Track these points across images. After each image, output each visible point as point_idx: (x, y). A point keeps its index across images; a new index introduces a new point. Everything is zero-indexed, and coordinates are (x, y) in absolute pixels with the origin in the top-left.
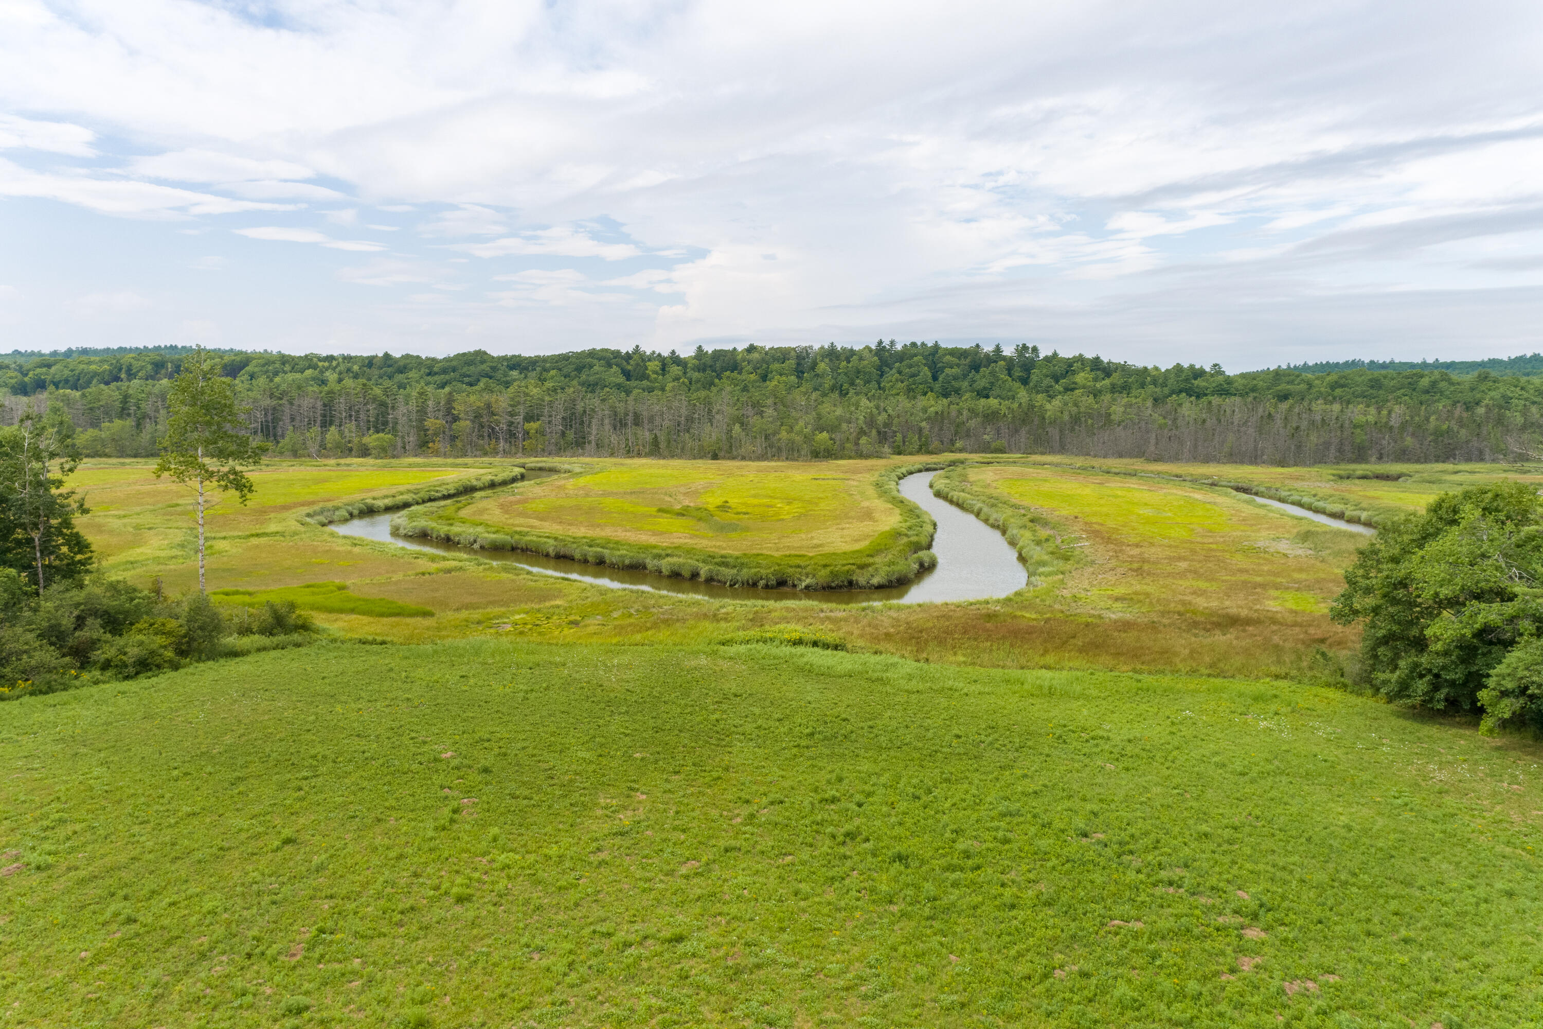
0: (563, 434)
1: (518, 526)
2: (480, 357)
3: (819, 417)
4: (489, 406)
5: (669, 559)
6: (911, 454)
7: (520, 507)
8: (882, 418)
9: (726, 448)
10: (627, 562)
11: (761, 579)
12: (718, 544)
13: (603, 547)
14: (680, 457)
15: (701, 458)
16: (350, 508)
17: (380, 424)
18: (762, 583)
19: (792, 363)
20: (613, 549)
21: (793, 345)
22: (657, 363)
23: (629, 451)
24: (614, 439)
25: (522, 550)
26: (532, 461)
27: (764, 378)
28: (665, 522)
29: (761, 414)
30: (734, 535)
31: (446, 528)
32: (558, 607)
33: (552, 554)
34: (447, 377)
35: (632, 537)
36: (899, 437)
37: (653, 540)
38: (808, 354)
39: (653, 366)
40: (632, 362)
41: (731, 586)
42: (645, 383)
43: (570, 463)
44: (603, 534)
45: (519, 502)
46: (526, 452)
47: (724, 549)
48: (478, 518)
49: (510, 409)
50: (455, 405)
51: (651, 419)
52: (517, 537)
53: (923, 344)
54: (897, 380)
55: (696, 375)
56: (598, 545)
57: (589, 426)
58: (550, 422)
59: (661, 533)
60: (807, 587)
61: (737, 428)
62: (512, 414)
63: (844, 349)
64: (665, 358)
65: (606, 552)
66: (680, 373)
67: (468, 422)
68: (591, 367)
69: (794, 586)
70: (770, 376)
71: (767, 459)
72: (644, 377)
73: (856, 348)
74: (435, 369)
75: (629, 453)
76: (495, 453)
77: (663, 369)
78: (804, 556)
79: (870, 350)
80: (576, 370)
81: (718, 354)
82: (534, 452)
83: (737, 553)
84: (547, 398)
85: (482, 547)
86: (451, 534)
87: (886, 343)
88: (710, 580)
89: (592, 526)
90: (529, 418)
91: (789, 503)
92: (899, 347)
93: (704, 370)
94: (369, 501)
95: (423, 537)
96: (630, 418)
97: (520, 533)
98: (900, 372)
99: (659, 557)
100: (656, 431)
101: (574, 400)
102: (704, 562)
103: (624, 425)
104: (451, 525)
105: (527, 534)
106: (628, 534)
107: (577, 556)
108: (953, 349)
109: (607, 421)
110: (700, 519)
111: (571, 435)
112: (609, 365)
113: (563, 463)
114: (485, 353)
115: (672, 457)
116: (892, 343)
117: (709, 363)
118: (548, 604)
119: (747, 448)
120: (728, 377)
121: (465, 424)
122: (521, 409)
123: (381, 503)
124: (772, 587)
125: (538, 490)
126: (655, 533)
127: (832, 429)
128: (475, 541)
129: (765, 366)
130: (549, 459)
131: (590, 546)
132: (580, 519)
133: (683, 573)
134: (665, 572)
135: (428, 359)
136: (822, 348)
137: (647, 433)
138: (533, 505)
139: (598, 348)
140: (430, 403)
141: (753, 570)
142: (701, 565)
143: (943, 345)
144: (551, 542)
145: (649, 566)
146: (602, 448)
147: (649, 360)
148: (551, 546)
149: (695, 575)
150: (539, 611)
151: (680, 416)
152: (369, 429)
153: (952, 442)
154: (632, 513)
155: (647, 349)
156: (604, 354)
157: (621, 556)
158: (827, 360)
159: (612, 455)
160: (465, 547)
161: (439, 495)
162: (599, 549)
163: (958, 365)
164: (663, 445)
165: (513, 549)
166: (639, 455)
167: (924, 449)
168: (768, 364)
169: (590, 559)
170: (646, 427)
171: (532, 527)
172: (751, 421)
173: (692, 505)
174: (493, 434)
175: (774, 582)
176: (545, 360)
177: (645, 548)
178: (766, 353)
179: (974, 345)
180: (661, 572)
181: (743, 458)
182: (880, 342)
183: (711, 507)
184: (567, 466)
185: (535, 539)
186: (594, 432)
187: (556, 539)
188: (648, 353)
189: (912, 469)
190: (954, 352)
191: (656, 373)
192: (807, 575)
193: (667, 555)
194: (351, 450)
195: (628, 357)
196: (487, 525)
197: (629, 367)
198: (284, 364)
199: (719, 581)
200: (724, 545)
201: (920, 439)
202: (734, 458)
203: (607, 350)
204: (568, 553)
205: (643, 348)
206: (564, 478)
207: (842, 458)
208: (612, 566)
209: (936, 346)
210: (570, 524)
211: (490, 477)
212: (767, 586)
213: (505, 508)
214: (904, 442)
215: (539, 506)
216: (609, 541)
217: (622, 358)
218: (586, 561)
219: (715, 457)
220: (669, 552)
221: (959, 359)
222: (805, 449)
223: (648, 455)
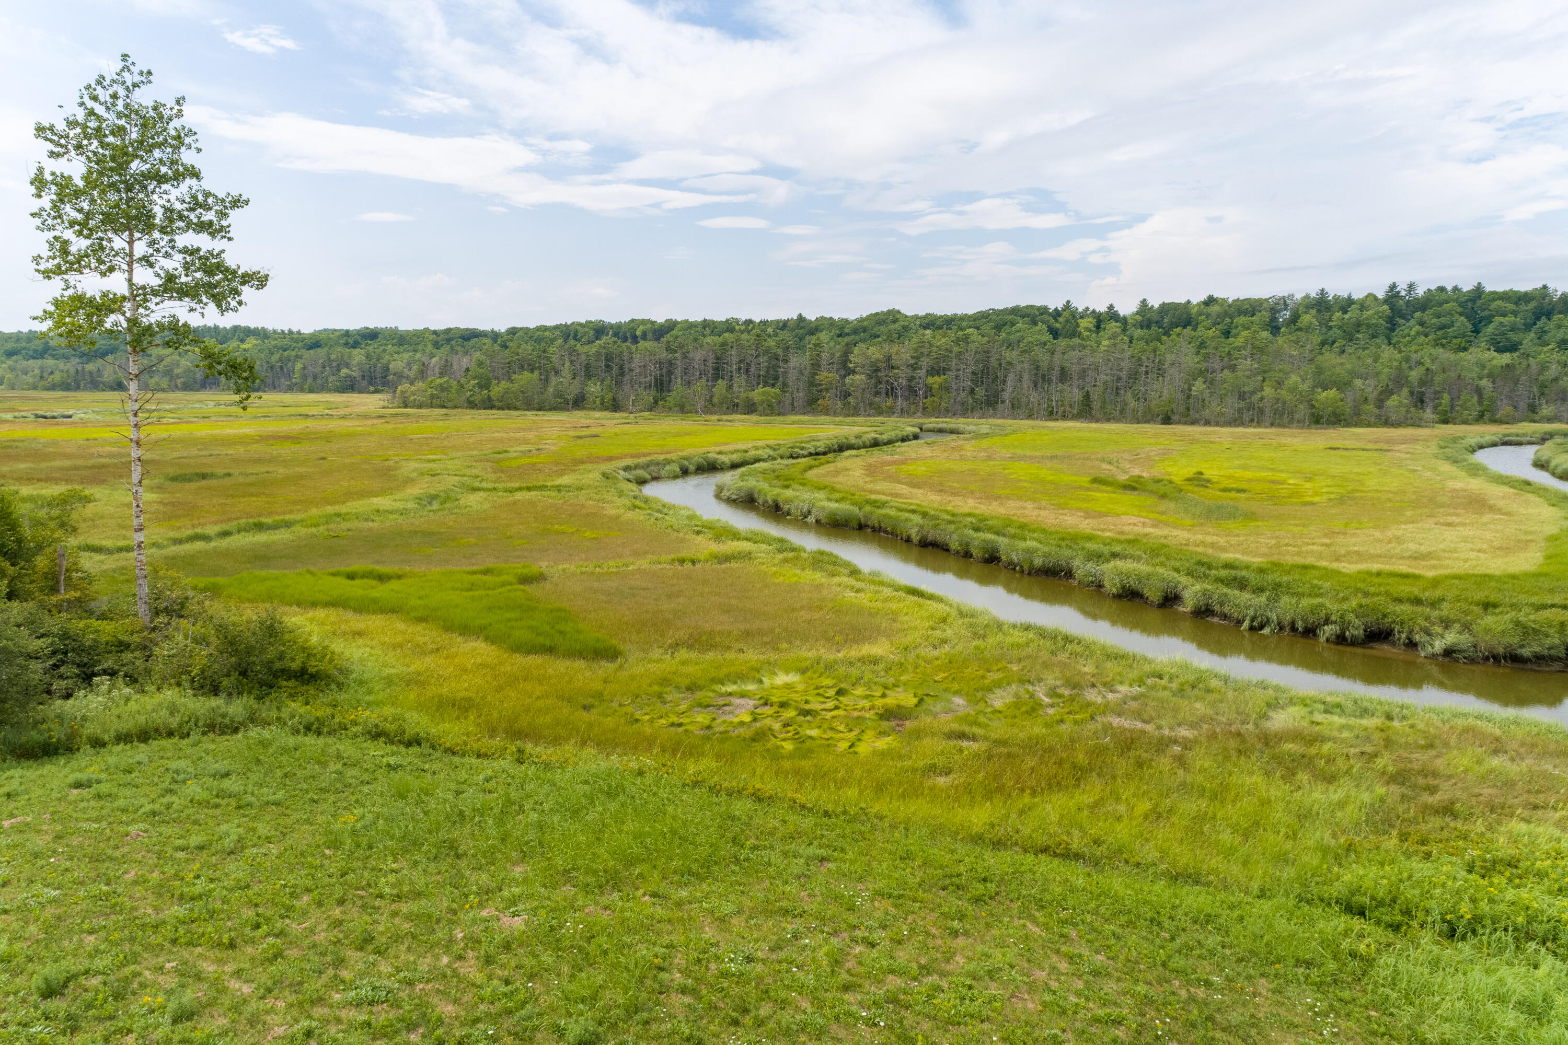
0: (972, 391)
1: (879, 493)
2: (893, 316)
3: (1319, 371)
4: (889, 358)
5: (1118, 563)
6: (1465, 422)
7: (893, 469)
8: (1415, 375)
9: (1182, 409)
10: (1038, 562)
11: (1327, 621)
12: (1209, 539)
13: (997, 533)
14: (1118, 420)
15: (1146, 422)
16: (686, 463)
17: (771, 378)
18: (1329, 630)
19: (1266, 315)
20: (1013, 537)
21: (1265, 296)
22: (1090, 319)
23: (1051, 413)
24: (1034, 397)
25: (874, 529)
26: (931, 422)
27: (1227, 334)
28: (1103, 497)
29: (1233, 368)
30: (1231, 525)
31: (777, 491)
32: (875, 661)
33: (915, 538)
34: (857, 338)
35: (1049, 518)
36: (1446, 398)
37: (1086, 526)
38: (1286, 305)
39: (1086, 323)
40: (1061, 319)
41: (1252, 628)
42: (1076, 341)
43: (976, 425)
44: (1002, 511)
45: (894, 463)
46: (926, 412)
47: (1223, 549)
48: (827, 481)
49: (912, 362)
50: (851, 357)
51: (1083, 374)
52: (868, 508)
53: (1456, 289)
54: (1418, 333)
55: (1138, 333)
56: (990, 529)
57: (1004, 382)
58: (957, 377)
59: (1101, 515)
60: (1448, 653)
61: (1199, 386)
62: (914, 367)
63: (1336, 298)
64: (1100, 314)
65: (1002, 541)
66: (1118, 330)
67: (863, 377)
68: (1013, 324)
69: (1412, 645)
70: (1234, 331)
71: (1242, 424)
72: (1074, 334)
73: (1355, 297)
74: (846, 330)
75: (1051, 414)
76: (890, 412)
77: (1098, 327)
78: (1416, 577)
79: (1376, 298)
80: (995, 327)
81: (1165, 308)
82: (937, 412)
83: (1257, 560)
84: (956, 349)
85: (818, 522)
86: (780, 500)
87: (1402, 288)
88: (1203, 612)
89: (987, 498)
90: (933, 372)
91: (1308, 480)
92: (1420, 292)
93: (1149, 327)
94: (712, 456)
95: (748, 502)
96: (1056, 373)
97: (874, 503)
98: (1422, 324)
99: (1098, 557)
100: (1089, 388)
101: (988, 352)
102: (1189, 573)
103: (1046, 379)
104: (787, 487)
105: (883, 505)
106: (1044, 513)
107: (954, 545)
108: (1505, 293)
109: (1026, 377)
110: (1163, 497)
111: (981, 392)
112: (1035, 323)
113: (968, 424)
114: (899, 312)
115: (1108, 420)
116: (1411, 287)
117: (1155, 318)
118: (854, 652)
119: (1214, 407)
120: (1179, 335)
121: (858, 379)
122: (925, 362)
123: (725, 459)
124: (1354, 643)
125: (927, 452)
126: (1088, 515)
127: (1342, 385)
128: (809, 512)
129: (1228, 320)
130: (953, 420)
131: (977, 530)
132: (972, 487)
133: (1147, 592)
134: (1111, 587)
135: (841, 320)
136: (1307, 296)
137: (1076, 390)
138: (911, 468)
139: (1023, 305)
140: (824, 355)
141: (1306, 602)
142: (1184, 580)
143: (1489, 288)
144: (917, 519)
145: (1079, 574)
146: (1019, 409)
147: (1082, 317)
148: (914, 526)
149: (1170, 599)
150: (829, 667)
151: (1121, 370)
152: (759, 384)
153: (1533, 409)
154: (1052, 482)
155: (1080, 305)
156: (1028, 311)
157: (1028, 551)
158: (1314, 312)
159: (1030, 416)
160: (796, 520)
161: (805, 452)
162: (990, 536)
163: (1515, 313)
164: (1096, 405)
165: (861, 527)
166: (1064, 417)
167: (1485, 415)
168: (1232, 317)
169: (975, 552)
170: (1075, 383)
171: (896, 495)
172: (1219, 376)
173: (1145, 475)
174: (891, 392)
175: (1360, 633)
176: (964, 318)
177: (1073, 539)
178: (1230, 306)
179: (1539, 285)
180: (1100, 586)
181: (1207, 423)
182: (1393, 287)
183: (1177, 480)
184: (971, 428)
185: (892, 513)
186: (1009, 389)
187: (924, 515)
188: (1080, 310)
189: (1483, 441)
190: (1506, 296)
191: (1090, 331)
192: (1447, 624)
193: (1114, 555)
194: (737, 405)
195: (1057, 314)
196: (834, 490)
197: (1058, 325)
198: (704, 328)
199: (1225, 617)
200: (1222, 541)
201: (1480, 402)
202: (1194, 422)
203: (1032, 307)
204: (940, 539)
205: (1074, 304)
206: (964, 439)
207: (1356, 426)
208: (1012, 566)
209: (1478, 291)
210: (955, 494)
211: (874, 435)
212: (1341, 639)
213: (871, 470)
214: (1452, 407)
215: (920, 469)
216: (1009, 523)
217: (1050, 314)
218: (967, 555)
219: (1167, 420)
220: (1117, 549)
221: (1516, 303)
222: (1302, 410)
223: (1075, 417)
